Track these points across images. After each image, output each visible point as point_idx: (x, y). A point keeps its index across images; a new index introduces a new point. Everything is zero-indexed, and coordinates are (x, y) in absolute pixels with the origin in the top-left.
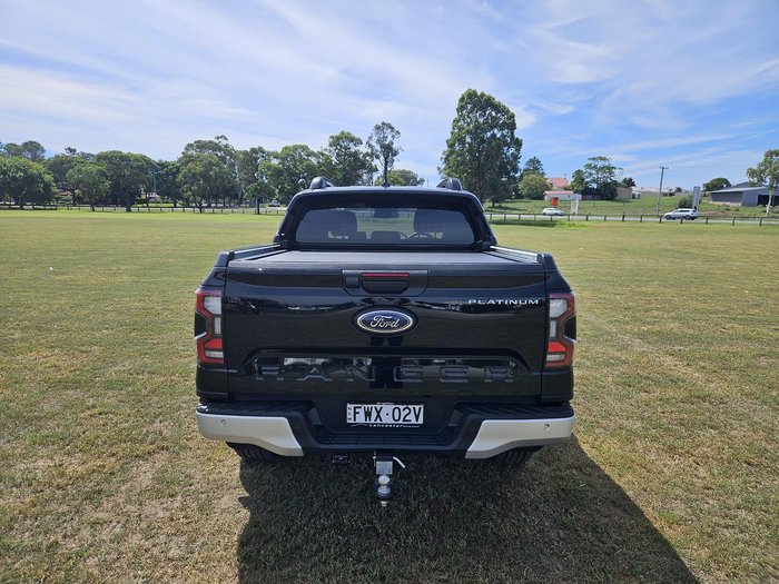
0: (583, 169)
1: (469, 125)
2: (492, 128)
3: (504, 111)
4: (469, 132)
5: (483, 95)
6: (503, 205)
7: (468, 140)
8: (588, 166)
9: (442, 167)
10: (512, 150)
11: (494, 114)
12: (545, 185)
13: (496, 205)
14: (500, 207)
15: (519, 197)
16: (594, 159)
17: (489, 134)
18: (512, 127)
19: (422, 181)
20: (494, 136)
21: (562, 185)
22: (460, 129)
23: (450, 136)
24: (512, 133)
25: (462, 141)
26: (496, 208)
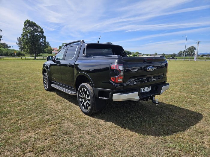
0: (61, 46)
1: (29, 30)
2: (37, 32)
3: (40, 28)
4: (29, 33)
5: (32, 22)
6: (41, 55)
7: (29, 35)
8: (63, 45)
9: (18, 43)
10: (43, 39)
11: (36, 28)
12: (52, 50)
13: (38, 55)
14: (40, 55)
15: (45, 53)
16: (64, 43)
17: (36, 34)
18: (43, 33)
19: (10, 47)
20: (37, 34)
21: (56, 50)
22: (26, 31)
23: (22, 33)
24: (43, 34)
25: (27, 35)
26: (39, 56)
